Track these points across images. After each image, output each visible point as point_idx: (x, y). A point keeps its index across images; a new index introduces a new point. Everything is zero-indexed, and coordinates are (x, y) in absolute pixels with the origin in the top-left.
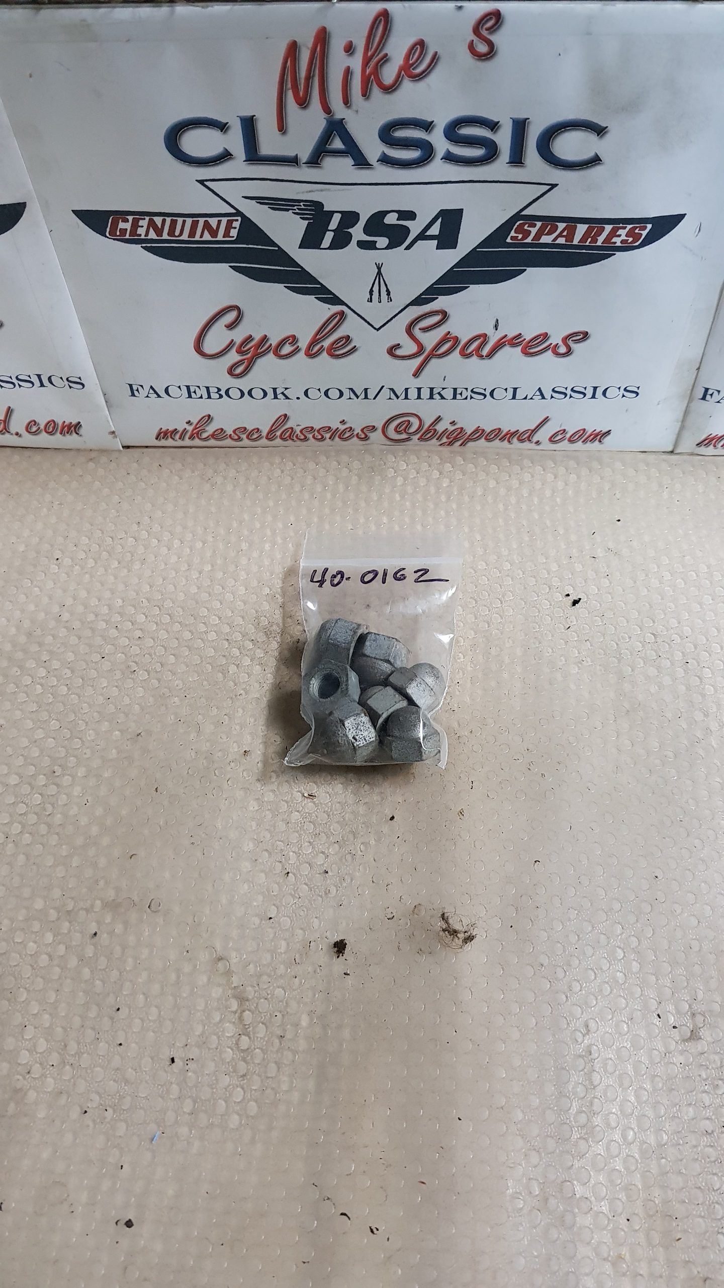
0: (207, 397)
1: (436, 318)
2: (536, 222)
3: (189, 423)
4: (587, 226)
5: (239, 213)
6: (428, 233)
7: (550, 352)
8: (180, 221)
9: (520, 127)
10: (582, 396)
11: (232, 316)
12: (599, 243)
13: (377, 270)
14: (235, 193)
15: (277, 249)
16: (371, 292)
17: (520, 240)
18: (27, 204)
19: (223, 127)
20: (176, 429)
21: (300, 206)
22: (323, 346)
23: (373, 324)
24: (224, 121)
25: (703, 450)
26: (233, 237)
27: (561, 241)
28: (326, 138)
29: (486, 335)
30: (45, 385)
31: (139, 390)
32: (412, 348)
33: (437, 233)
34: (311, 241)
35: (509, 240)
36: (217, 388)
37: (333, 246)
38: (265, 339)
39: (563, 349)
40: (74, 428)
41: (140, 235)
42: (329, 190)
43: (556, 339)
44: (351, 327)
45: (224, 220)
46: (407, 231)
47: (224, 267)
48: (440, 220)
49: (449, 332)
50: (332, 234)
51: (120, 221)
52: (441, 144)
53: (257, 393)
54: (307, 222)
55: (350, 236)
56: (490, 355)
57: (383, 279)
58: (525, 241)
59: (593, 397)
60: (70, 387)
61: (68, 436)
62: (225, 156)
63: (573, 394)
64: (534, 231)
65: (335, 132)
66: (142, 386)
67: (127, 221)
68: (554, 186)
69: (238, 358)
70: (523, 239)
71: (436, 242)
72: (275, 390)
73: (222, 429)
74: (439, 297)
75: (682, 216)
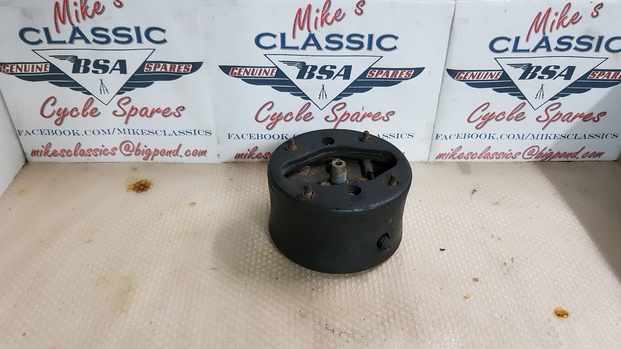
0: (257, 138)
1: (343, 105)
2: (376, 70)
3: (248, 150)
4: (392, 71)
5: (276, 67)
6: (340, 74)
7: (381, 120)
8: (256, 69)
9: (371, 37)
10: (393, 137)
11: (271, 105)
12: (397, 77)
13: (322, 87)
14: (276, 60)
15: (288, 79)
16: (320, 95)
17: (371, 77)
18: (204, 63)
19: (274, 36)
20: (243, 153)
21: (298, 64)
22: (301, 116)
23: (320, 108)
24: (275, 34)
25: (438, 159)
26: (274, 75)
27: (385, 77)
28: (308, 40)
29: (359, 113)
30: (196, 134)
31: (232, 136)
32: (333, 117)
33: (343, 74)
34: (300, 76)
35: (367, 77)
36: (262, 135)
37: (308, 78)
38: (281, 114)
39: (386, 118)
40: (203, 153)
41: (241, 75)
42: (308, 58)
43: (383, 114)
44: (312, 109)
45: (271, 69)
46: (333, 73)
47: (270, 87)
48: (344, 69)
49: (346, 111)
50: (308, 73)
51: (235, 69)
52: (345, 43)
53: (276, 137)
54: (299, 69)
55: (314, 74)
56: (361, 120)
57: (325, 91)
58: (373, 77)
59: (397, 138)
60: (206, 135)
61: (201, 156)
62: (274, 46)
63: (390, 137)
64: (375, 73)
65: (311, 38)
66: (233, 134)
67: (237, 69)
68: (382, 57)
69: (271, 122)
70: (372, 76)
71: (343, 77)
72: (282, 135)
73: (261, 153)
74: (344, 97)
75: (423, 68)
